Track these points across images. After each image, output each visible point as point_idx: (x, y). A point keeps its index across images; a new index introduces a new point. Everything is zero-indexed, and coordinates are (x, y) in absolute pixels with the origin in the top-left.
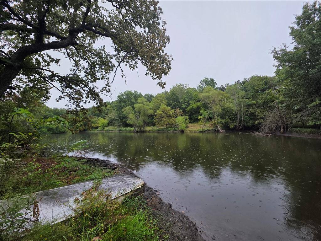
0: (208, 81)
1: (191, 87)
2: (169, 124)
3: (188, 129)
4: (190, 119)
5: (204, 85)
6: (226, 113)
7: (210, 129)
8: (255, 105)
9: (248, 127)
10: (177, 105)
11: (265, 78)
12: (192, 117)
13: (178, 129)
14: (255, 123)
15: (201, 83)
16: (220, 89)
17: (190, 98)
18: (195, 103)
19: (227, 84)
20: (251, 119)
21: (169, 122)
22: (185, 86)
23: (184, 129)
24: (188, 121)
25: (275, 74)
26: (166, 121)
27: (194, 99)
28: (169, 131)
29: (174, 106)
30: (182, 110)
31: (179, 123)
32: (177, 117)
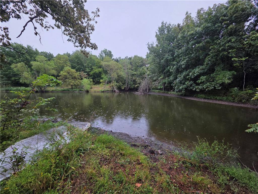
0: (107, 52)
1: (93, 54)
2: (74, 85)
3: (92, 90)
5: (104, 55)
6: (119, 79)
7: (109, 89)
8: (136, 75)
9: (132, 88)
10: (82, 68)
12: (94, 80)
13: (83, 89)
14: (135, 86)
15: (102, 53)
16: (115, 60)
17: (93, 64)
18: (97, 68)
19: (120, 58)
20: (133, 84)
21: (75, 83)
23: (89, 89)
24: (92, 83)
25: (146, 57)
26: (71, 82)
27: (97, 66)
28: (75, 91)
29: (78, 68)
30: (87, 73)
31: (84, 84)
32: (82, 79)
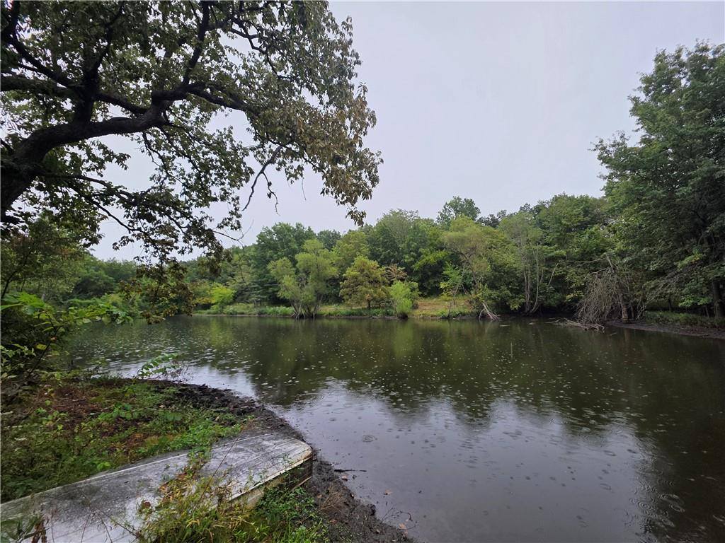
0: (462, 206)
1: (423, 216)
2: (374, 299)
3: (417, 312)
4: (421, 288)
5: (453, 213)
6: (500, 277)
7: (466, 311)
8: (564, 258)
9: (551, 307)
10: (393, 257)
11: (584, 200)
12: (425, 284)
13: (394, 312)
14: (565, 299)
15: (446, 209)
16: (487, 223)
17: (421, 242)
18: (432, 252)
19: (503, 212)
20: (557, 290)
21: (375, 295)
22: (409, 214)
23: (407, 310)
24: (416, 293)
25: (604, 192)
26: (367, 292)
27: (431, 245)
28: (374, 315)
29: (385, 258)
30: (404, 268)
31: (395, 297)
32: (391, 283)
